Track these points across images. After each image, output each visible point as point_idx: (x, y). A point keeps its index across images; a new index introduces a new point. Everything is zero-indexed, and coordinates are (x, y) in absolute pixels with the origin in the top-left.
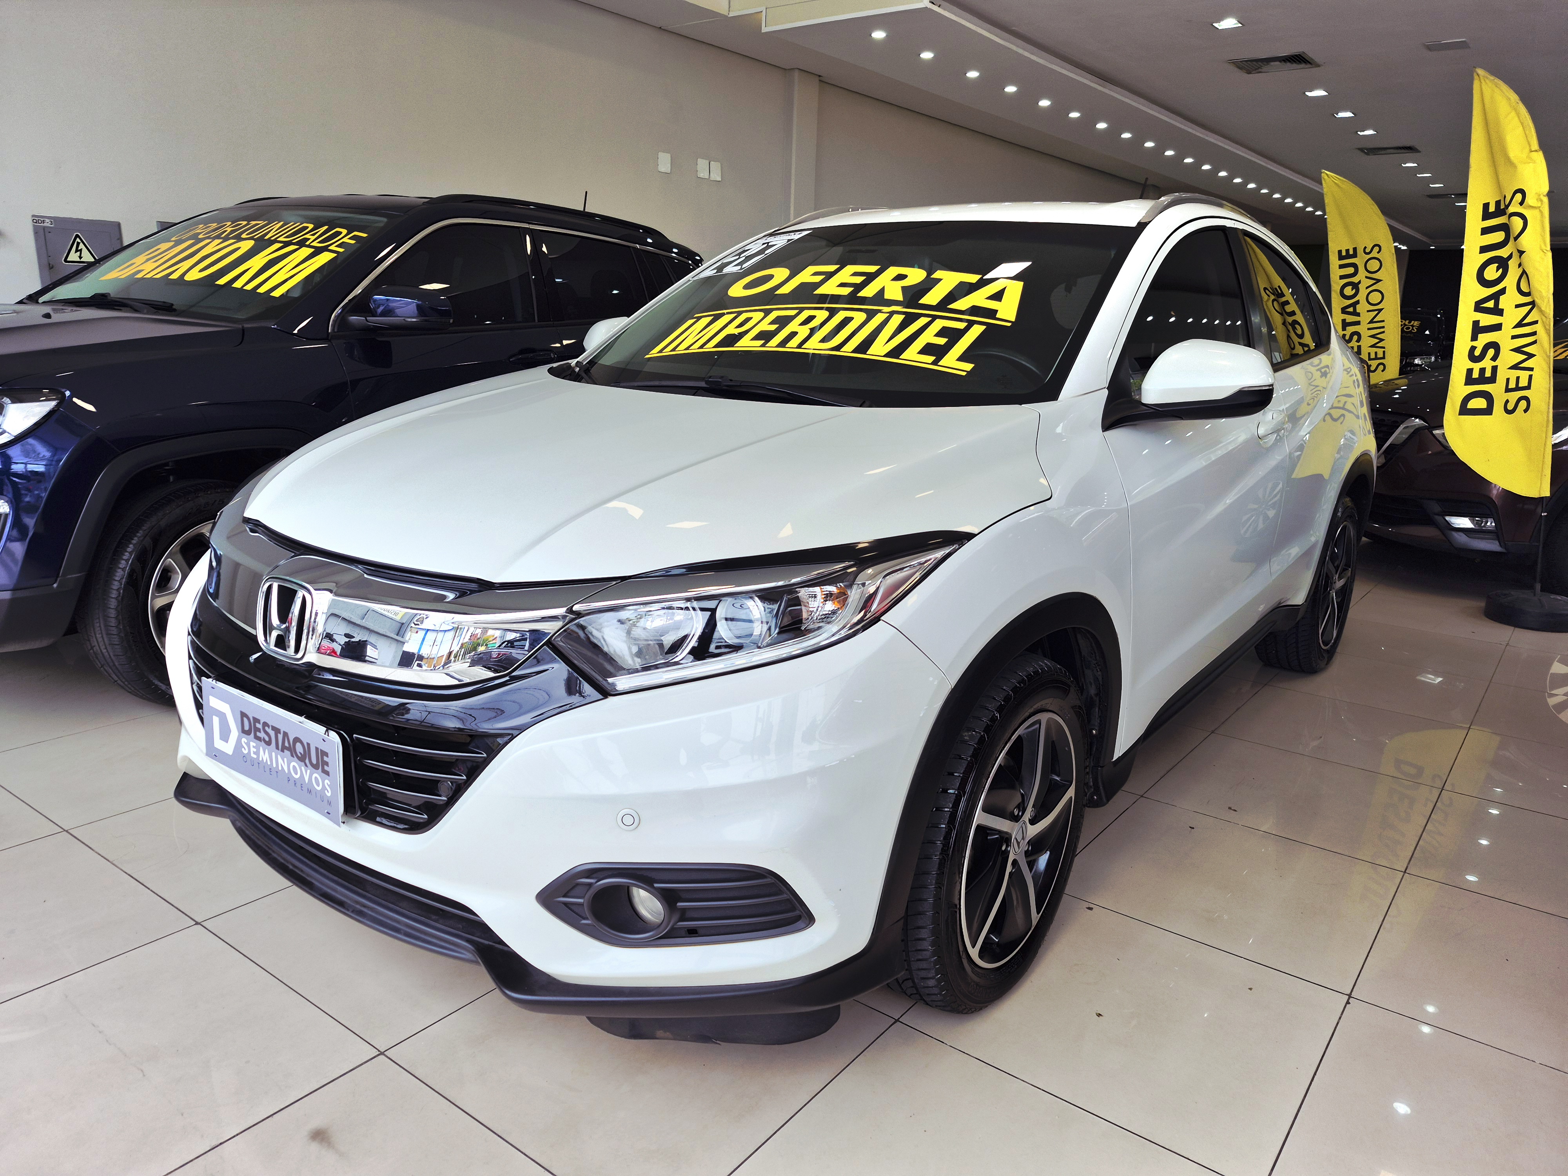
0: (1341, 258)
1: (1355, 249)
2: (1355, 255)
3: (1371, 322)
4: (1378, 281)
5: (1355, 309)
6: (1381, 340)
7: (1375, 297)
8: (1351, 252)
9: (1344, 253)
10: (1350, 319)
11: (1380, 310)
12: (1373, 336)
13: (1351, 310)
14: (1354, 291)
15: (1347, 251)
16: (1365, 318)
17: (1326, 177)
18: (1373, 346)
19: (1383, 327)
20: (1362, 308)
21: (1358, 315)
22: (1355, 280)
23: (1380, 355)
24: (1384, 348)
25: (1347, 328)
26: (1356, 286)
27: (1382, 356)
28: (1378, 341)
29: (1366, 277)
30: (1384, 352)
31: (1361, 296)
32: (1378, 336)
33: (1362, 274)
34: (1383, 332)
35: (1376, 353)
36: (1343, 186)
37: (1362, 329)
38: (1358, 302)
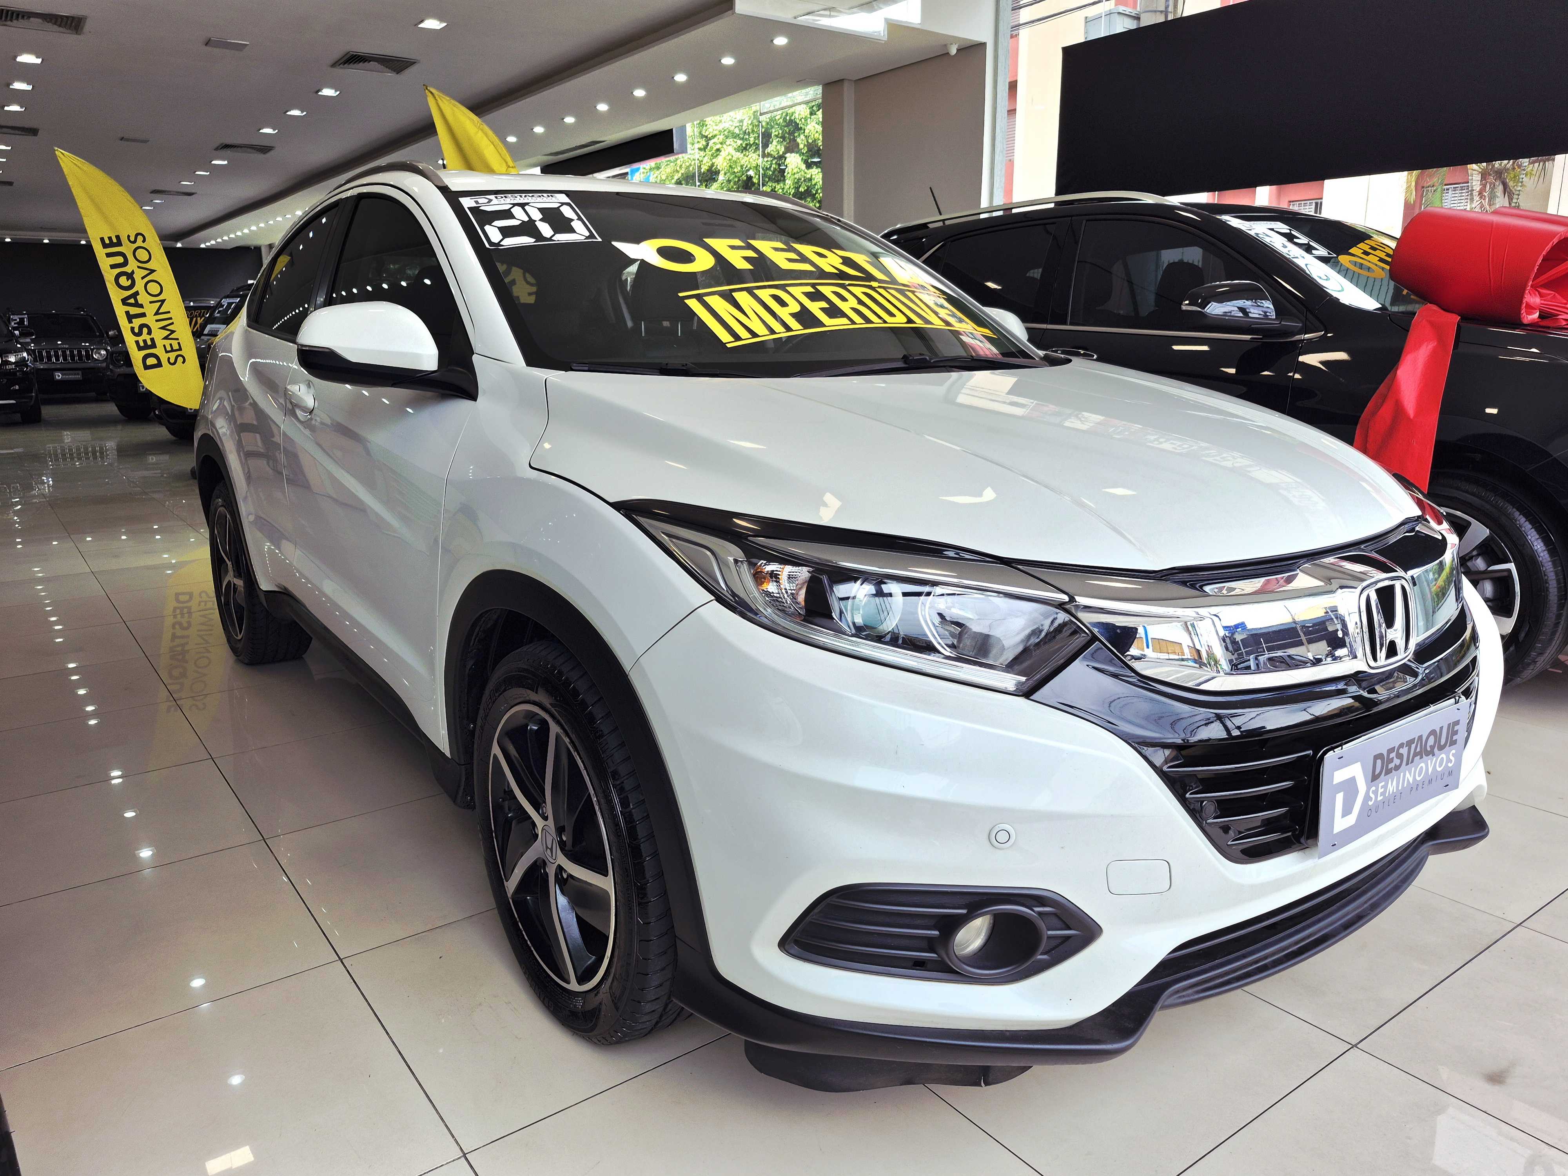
0: (105, 246)
1: (118, 237)
2: (119, 243)
3: (157, 313)
4: (152, 271)
5: (136, 300)
6: (173, 332)
7: (154, 288)
8: (115, 240)
9: (107, 241)
10: (134, 311)
11: (163, 301)
12: (163, 328)
13: (131, 300)
14: (130, 281)
15: (110, 238)
16: (150, 309)
17: (61, 156)
18: (166, 338)
19: (171, 318)
20: (143, 298)
21: (141, 306)
22: (128, 269)
23: (176, 347)
24: (178, 339)
25: (133, 320)
26: (130, 276)
27: (178, 348)
28: (169, 332)
29: (139, 267)
30: (179, 343)
31: (139, 286)
32: (168, 328)
33: (132, 266)
34: (172, 323)
35: (171, 345)
36: (85, 168)
37: (150, 320)
38: (137, 293)
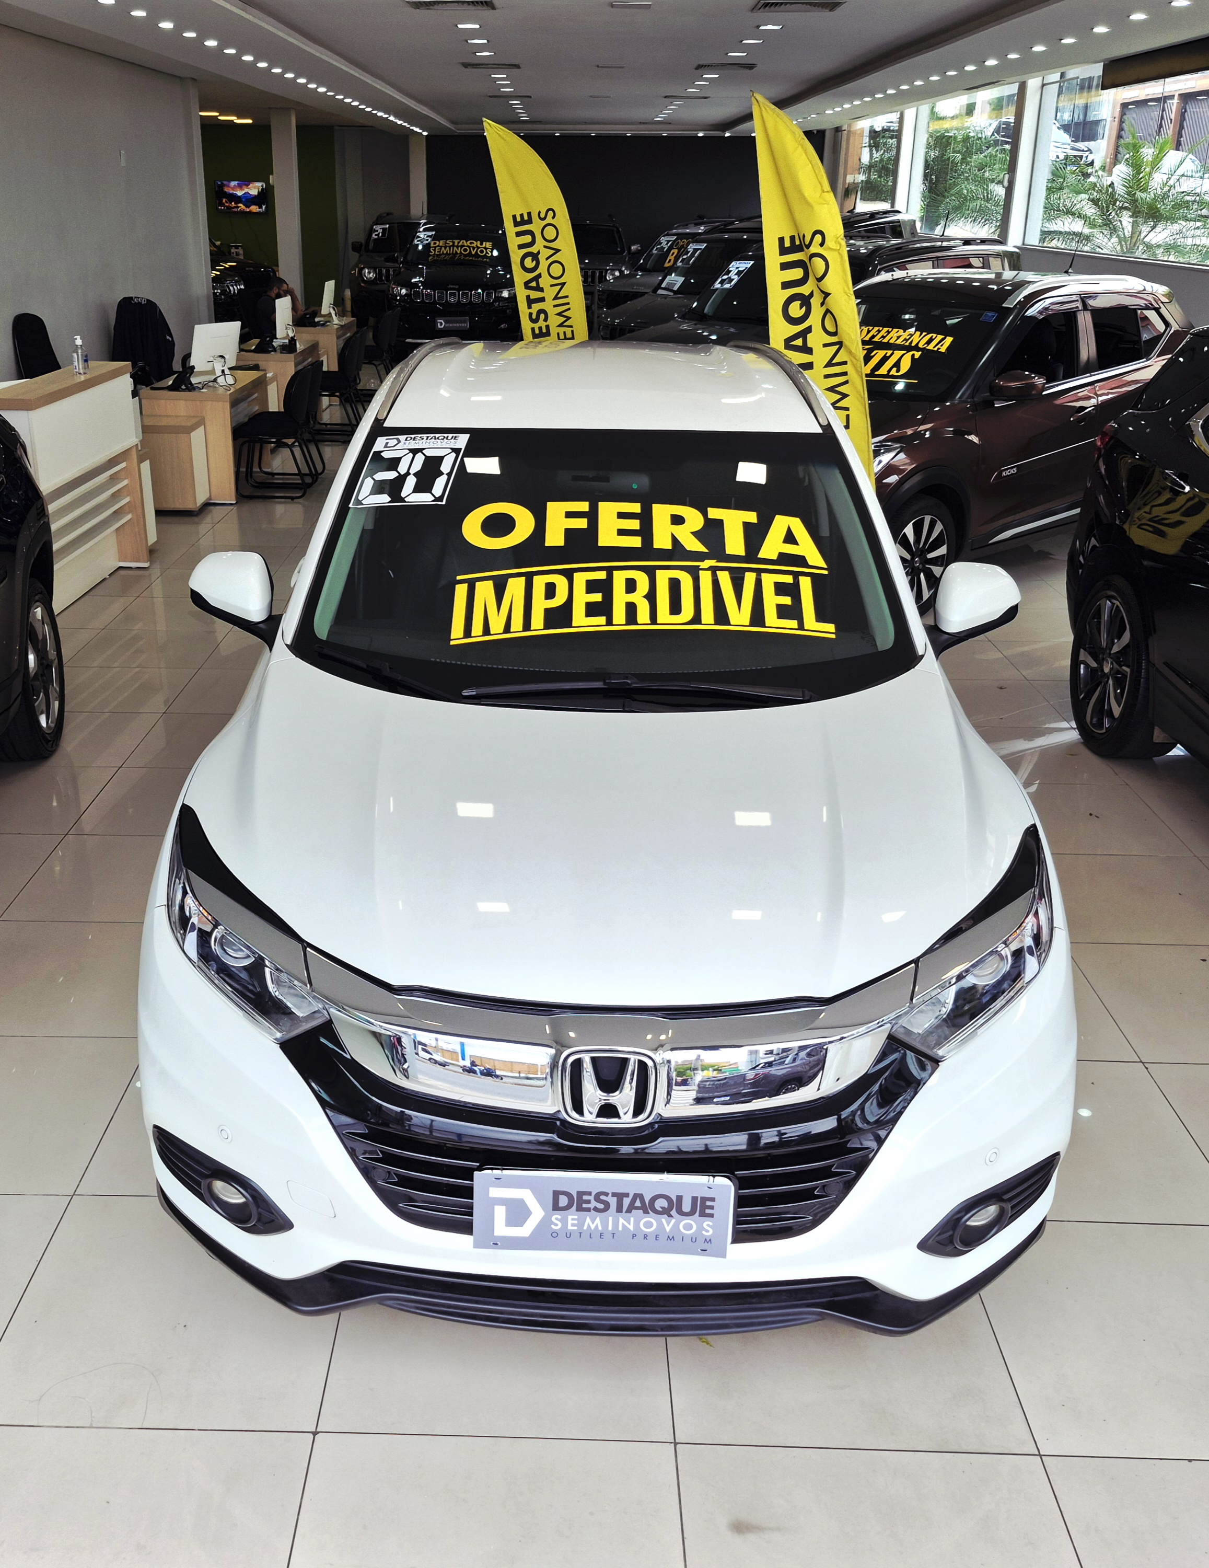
0: (516, 224)
1: (529, 214)
2: (530, 221)
3: (556, 298)
4: (557, 251)
5: (538, 283)
6: (568, 318)
7: (556, 270)
8: (526, 218)
9: (519, 219)
10: (534, 295)
11: (563, 284)
12: (560, 314)
13: (533, 284)
14: (534, 262)
15: (522, 215)
16: (549, 293)
17: (488, 127)
18: (561, 325)
19: (568, 304)
20: (545, 281)
21: (542, 290)
22: (534, 249)
23: (569, 335)
24: (571, 327)
25: (533, 305)
26: (535, 257)
27: (571, 336)
28: (565, 319)
29: (545, 247)
30: (572, 332)
31: (542, 269)
32: (564, 314)
33: (539, 245)
34: (569, 309)
35: (565, 333)
36: (508, 139)
37: (548, 305)
38: (539, 276)
